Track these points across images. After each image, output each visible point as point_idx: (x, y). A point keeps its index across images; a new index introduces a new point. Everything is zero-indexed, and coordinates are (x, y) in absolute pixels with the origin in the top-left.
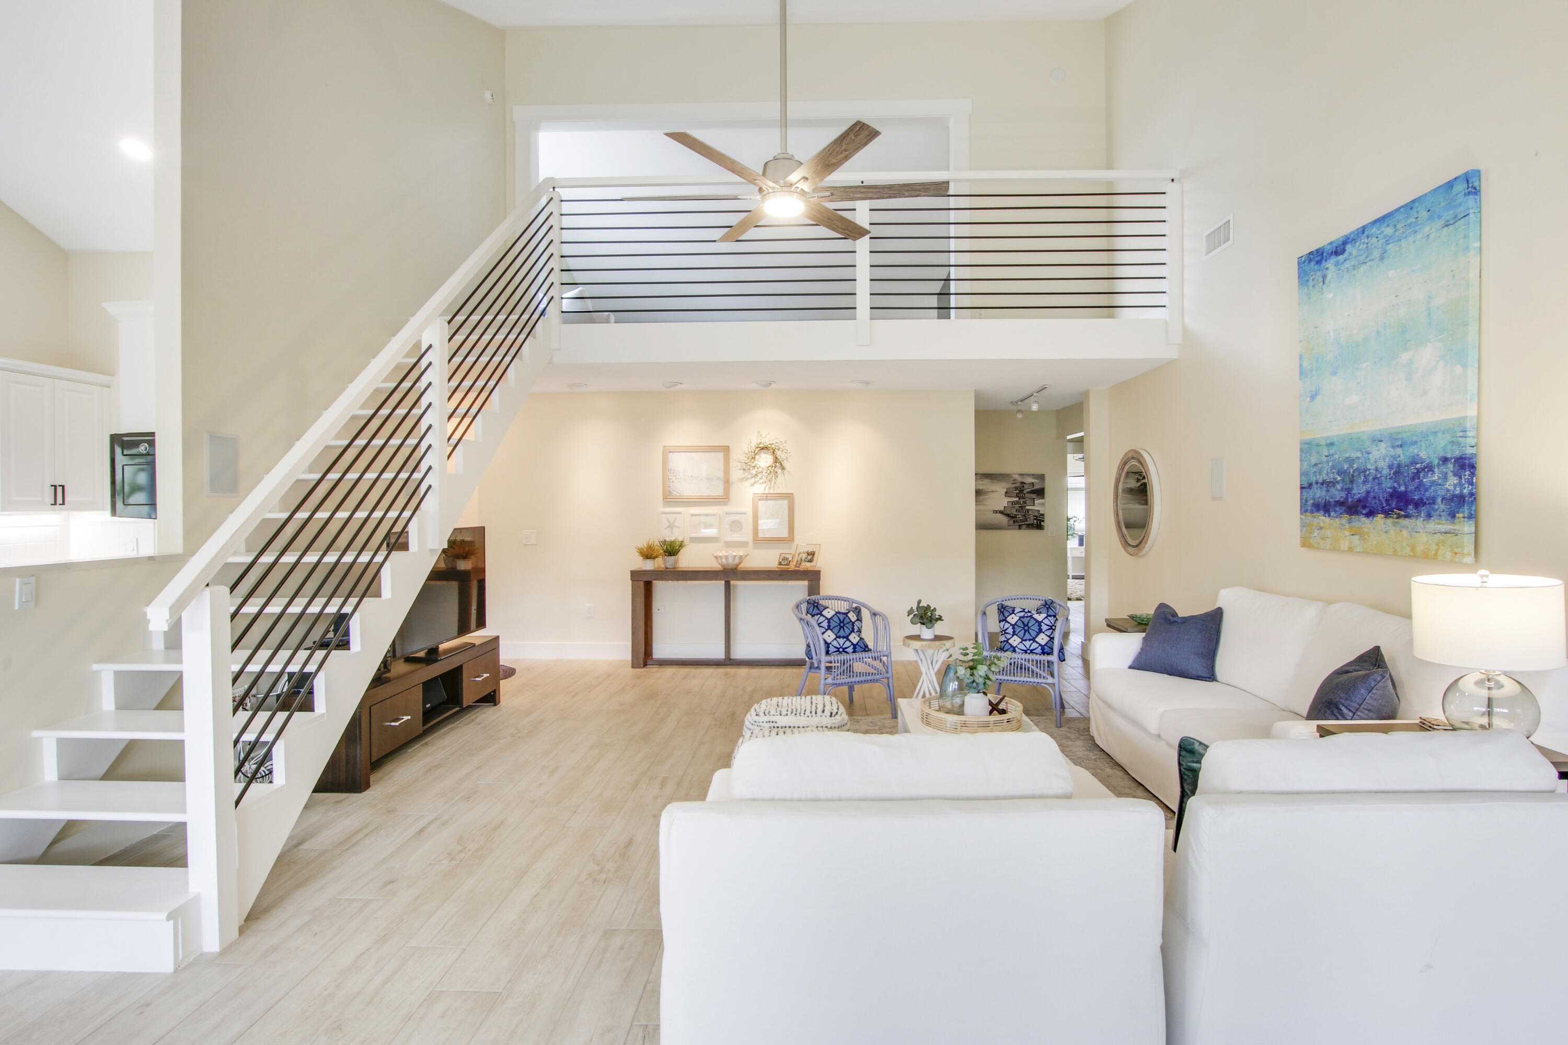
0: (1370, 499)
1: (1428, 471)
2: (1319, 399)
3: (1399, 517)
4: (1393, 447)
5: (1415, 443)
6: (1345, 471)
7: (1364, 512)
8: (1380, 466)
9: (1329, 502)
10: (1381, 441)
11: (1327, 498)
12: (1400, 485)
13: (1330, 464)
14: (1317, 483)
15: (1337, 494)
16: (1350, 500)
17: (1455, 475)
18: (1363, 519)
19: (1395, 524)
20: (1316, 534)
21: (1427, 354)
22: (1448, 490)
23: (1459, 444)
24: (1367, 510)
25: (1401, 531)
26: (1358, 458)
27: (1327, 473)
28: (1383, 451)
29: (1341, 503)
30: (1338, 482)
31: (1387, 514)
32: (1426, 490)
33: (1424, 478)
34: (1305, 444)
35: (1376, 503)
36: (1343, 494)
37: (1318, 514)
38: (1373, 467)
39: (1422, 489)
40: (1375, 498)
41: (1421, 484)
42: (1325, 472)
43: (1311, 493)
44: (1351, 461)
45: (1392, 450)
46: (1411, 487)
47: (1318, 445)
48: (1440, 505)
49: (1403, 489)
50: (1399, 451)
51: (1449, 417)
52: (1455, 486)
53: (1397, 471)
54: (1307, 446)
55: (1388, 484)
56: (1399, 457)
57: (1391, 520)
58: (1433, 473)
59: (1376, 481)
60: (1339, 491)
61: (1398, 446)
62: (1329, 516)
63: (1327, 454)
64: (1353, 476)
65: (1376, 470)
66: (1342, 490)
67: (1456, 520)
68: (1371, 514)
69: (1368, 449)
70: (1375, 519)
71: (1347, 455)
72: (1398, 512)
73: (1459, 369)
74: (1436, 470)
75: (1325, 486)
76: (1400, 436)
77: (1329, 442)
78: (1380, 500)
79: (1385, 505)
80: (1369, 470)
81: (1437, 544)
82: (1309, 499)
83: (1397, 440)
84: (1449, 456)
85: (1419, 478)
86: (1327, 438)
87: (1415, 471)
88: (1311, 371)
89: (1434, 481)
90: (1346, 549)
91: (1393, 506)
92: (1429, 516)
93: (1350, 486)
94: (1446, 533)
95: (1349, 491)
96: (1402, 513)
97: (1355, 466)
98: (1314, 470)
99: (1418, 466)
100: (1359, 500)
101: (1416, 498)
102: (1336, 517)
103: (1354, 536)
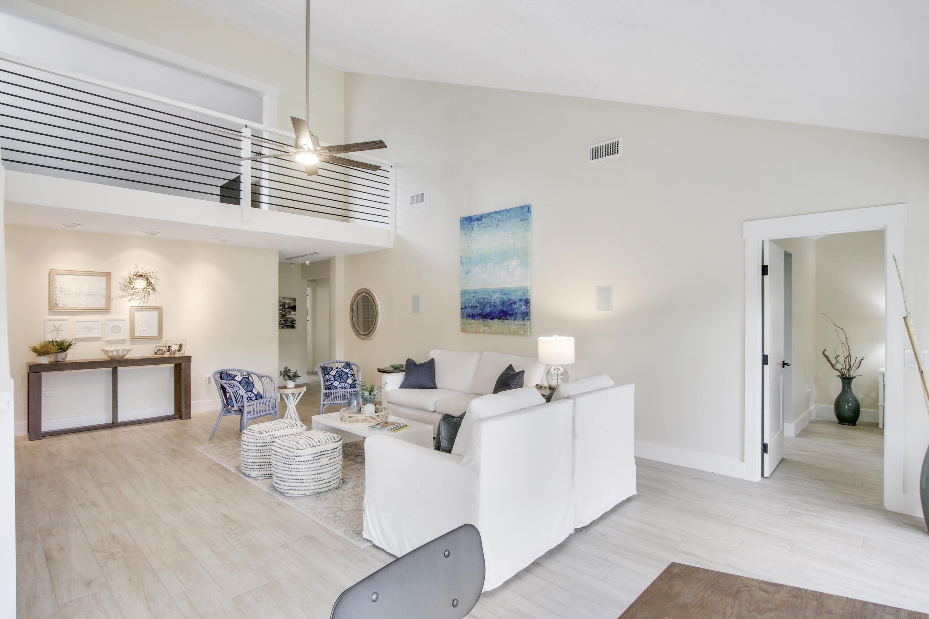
0: (492, 313)
1: (515, 304)
2: (470, 274)
3: (504, 319)
4: (501, 295)
5: (510, 294)
6: (482, 303)
7: (490, 318)
8: (496, 301)
9: (474, 314)
10: (496, 292)
11: (474, 313)
12: (504, 309)
13: (475, 300)
14: (469, 307)
15: (478, 311)
16: (484, 313)
17: (524, 305)
18: (489, 320)
19: (502, 322)
20: (468, 327)
21: (514, 263)
22: (522, 310)
23: (525, 295)
24: (491, 317)
25: (504, 324)
26: (487, 298)
27: (474, 303)
28: (498, 296)
29: (479, 315)
30: (478, 307)
31: (499, 318)
32: (514, 310)
33: (513, 306)
34: (463, 291)
35: (494, 315)
36: (481, 311)
37: (469, 319)
38: (493, 302)
39: (513, 310)
40: (494, 313)
41: (512, 308)
42: (473, 302)
43: (466, 311)
44: (484, 299)
45: (501, 296)
46: (508, 309)
47: (469, 292)
48: (519, 315)
49: (505, 310)
50: (504, 296)
51: (522, 286)
52: (524, 309)
53: (503, 303)
54: (464, 292)
55: (499, 308)
56: (504, 298)
57: (501, 321)
58: (517, 304)
59: (495, 306)
60: (479, 310)
61: (503, 294)
62: (474, 319)
63: (473, 296)
64: (485, 304)
65: (495, 302)
66: (480, 309)
67: (525, 321)
68: (492, 318)
69: (491, 295)
70: (494, 320)
71: (482, 296)
72: (503, 318)
73: (525, 270)
74: (518, 303)
75: (472, 308)
76: (504, 291)
77: (474, 291)
78: (496, 314)
79: (498, 315)
80: (492, 302)
81: (518, 329)
82: (465, 313)
83: (503, 292)
84: (522, 299)
85: (511, 306)
86: (474, 290)
87: (510, 303)
88: (466, 263)
89: (517, 307)
90: (482, 332)
91: (502, 316)
92: (515, 319)
93: (484, 308)
94: (521, 325)
95: (483, 310)
96: (505, 318)
97: (486, 301)
98: (467, 302)
99: (511, 302)
100: (488, 314)
101: (510, 313)
102: (478, 320)
103: (485, 327)
